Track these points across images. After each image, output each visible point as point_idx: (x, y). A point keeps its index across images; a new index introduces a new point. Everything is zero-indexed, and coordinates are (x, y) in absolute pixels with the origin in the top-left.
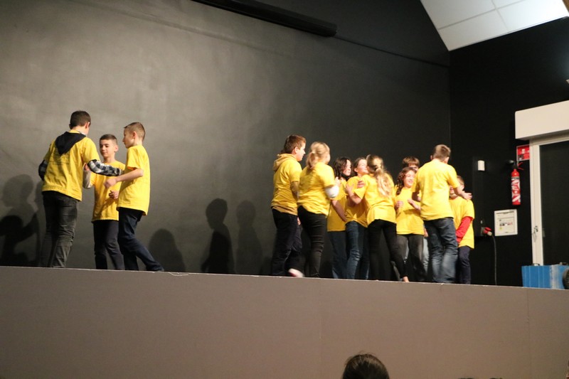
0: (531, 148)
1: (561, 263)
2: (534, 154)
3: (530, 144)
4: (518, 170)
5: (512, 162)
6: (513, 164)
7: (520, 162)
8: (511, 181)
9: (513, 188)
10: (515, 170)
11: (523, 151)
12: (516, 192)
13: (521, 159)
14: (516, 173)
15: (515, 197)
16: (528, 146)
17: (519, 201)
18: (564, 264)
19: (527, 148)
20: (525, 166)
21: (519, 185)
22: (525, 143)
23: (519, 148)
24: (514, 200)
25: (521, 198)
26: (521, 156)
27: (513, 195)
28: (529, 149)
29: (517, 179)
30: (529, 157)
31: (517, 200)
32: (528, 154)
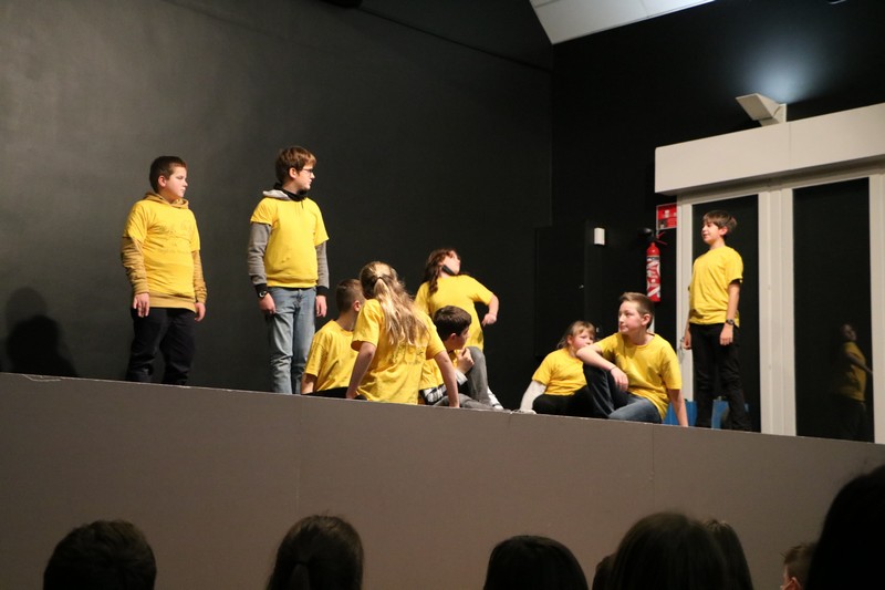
0: (679, 208)
2: (684, 215)
3: (678, 203)
4: (657, 245)
5: (649, 230)
6: (650, 234)
7: (661, 231)
8: (646, 263)
9: (650, 274)
10: (653, 244)
11: (667, 213)
12: (653, 281)
13: (662, 227)
14: (654, 250)
15: (652, 289)
16: (675, 206)
17: (659, 296)
19: (673, 208)
20: (670, 236)
21: (658, 269)
22: (671, 199)
23: (660, 209)
24: (650, 294)
25: (661, 291)
26: (663, 221)
27: (649, 286)
28: (675, 211)
29: (656, 259)
30: (675, 223)
31: (655, 295)
32: (674, 219)
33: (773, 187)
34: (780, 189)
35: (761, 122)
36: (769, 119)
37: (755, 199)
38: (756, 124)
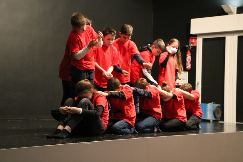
0: (198, 39)
1: (212, 103)
2: (199, 43)
3: (198, 37)
4: (190, 51)
5: (187, 46)
6: (188, 47)
7: (192, 46)
8: (186, 57)
9: (187, 60)
10: (189, 51)
11: (193, 41)
12: (189, 63)
13: (192, 45)
14: (189, 53)
15: (188, 65)
16: (196, 38)
17: (190, 68)
18: (213, 103)
19: (196, 39)
20: (194, 49)
21: (190, 59)
22: (195, 36)
23: (191, 39)
24: (187, 67)
25: (191, 66)
26: (192, 43)
27: (187, 64)
28: (196, 40)
29: (190, 55)
30: (196, 44)
31: (189, 67)
32: (196, 43)
33: (231, 35)
34: (234, 35)
35: (228, 13)
36: (231, 12)
37: (224, 38)
38: (226, 14)
